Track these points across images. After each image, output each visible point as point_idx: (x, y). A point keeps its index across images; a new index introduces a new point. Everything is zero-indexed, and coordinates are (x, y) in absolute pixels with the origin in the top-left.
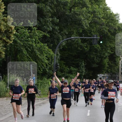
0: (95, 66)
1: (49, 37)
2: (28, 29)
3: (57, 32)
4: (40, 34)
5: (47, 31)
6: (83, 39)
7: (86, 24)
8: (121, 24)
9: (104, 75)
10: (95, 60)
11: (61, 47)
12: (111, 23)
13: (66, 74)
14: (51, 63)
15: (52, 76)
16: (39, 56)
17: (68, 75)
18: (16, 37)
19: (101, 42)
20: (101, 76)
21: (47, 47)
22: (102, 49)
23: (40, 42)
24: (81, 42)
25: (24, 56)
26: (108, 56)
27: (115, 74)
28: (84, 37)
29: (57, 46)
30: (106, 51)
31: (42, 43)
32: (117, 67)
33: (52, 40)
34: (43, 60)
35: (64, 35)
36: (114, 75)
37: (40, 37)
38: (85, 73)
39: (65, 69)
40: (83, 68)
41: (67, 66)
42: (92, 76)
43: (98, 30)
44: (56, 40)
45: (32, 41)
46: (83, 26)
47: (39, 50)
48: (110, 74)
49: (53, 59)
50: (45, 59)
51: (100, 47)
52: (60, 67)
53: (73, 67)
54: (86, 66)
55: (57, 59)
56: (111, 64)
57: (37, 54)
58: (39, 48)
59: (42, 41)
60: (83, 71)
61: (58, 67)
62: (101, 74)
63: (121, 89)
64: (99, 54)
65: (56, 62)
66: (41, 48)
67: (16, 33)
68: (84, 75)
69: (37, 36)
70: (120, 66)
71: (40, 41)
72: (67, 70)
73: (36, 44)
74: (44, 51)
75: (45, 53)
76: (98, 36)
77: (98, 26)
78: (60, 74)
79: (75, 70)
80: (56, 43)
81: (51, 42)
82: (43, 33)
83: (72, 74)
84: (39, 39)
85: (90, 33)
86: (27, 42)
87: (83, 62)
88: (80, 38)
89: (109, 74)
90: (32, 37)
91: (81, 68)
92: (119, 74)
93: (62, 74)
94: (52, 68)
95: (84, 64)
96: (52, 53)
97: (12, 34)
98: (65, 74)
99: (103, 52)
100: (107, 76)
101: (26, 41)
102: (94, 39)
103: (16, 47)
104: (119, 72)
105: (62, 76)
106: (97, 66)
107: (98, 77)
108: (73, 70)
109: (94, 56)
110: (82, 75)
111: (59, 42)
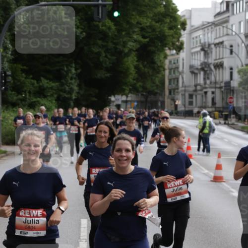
0: (103, 76)
9: (127, 97)
10: (101, 60)
13: (30, 96)
17: (34, 100)
19: (116, 14)
20: (119, 99)
22: (119, 31)
26: (134, 49)
27: (155, 94)
28: (72, 2)
29: (3, 25)
30: (130, 37)
32: (160, 76)
36: (151, 98)
38: (78, 93)
40: (73, 81)
41: (31, 76)
42: (96, 99)
44: (2, 12)
48: (142, 95)
51: (113, 28)
52: (14, 78)
53: (46, 78)
54: (79, 76)
55: (5, 60)
56: (142, 68)
60: (72, 88)
61: (8, 80)
62: (118, 94)
64: (111, 45)
65: (3, 68)
68: (75, 99)
70: (167, 72)
72: (31, 87)
78: (15, 98)
79: (52, 87)
83: (45, 97)
87: (74, 65)
89: (140, 95)
91: (67, 81)
92: (165, 95)
93: (20, 96)
95: (76, 70)
98: (28, 96)
99: (121, 40)
100: (136, 99)
102: (97, 6)
104: (164, 88)
105: (20, 102)
106: (108, 75)
107: (112, 104)
108: (47, 87)
109: (100, 50)
110: (70, 99)
111: (8, 14)
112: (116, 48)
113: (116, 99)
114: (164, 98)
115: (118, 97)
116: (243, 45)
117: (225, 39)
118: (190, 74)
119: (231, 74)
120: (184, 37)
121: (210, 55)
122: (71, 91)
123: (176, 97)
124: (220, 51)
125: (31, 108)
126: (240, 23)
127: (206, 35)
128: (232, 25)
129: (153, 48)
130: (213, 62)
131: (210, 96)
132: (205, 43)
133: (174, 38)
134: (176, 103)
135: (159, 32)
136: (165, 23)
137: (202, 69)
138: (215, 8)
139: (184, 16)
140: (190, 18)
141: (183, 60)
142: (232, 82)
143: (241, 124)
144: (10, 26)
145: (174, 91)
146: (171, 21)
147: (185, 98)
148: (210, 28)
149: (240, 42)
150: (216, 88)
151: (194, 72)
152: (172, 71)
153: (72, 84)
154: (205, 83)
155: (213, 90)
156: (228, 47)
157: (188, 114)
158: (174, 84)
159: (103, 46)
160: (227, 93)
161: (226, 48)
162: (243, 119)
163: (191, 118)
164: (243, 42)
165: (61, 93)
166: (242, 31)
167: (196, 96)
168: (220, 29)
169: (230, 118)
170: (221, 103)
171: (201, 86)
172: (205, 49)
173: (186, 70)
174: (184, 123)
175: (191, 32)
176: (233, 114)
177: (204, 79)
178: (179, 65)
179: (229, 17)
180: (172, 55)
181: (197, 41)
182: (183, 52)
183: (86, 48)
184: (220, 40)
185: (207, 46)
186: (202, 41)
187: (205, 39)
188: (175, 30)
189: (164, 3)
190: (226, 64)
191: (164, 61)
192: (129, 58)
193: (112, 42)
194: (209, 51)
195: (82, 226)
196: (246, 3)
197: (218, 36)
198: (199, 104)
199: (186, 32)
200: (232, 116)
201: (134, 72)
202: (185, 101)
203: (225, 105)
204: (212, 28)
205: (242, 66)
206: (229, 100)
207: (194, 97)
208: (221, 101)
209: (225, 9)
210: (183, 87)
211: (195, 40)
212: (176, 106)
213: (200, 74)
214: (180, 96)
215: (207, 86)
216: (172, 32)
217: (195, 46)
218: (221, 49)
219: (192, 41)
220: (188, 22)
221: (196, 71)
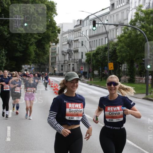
0: (19, 55)
6: (2, 20)
7: (6, 1)
8: (51, 1)
9: (30, 66)
10: (18, 47)
12: (38, 1)
20: (26, 67)
26: (34, 42)
27: (44, 65)
28: (3, 18)
30: (33, 36)
32: (47, 56)
36: (42, 67)
38: (6, 63)
40: (3, 57)
46: (3, 4)
48: (38, 65)
54: (7, 55)
56: (38, 52)
60: (3, 61)
62: (26, 64)
63: (51, 84)
64: (23, 40)
68: (4, 66)
70: (50, 54)
87: (4, 50)
92: (49, 65)
95: (5, 52)
99: (28, 38)
104: (49, 62)
106: (21, 55)
107: (23, 69)
109: (17, 42)
110: (2, 66)
112: (25, 42)
113: (25, 67)
114: (49, 66)
115: (26, 66)
116: (88, 41)
117: (79, 38)
118: (62, 55)
119: (82, 55)
120: (59, 37)
121: (72, 46)
122: (2, 63)
123: (55, 66)
124: (76, 44)
126: (87, 30)
127: (70, 36)
128: (83, 32)
129: (43, 42)
130: (73, 49)
131: (71, 66)
132: (69, 40)
133: (54, 37)
134: (55, 69)
135: (47, 34)
136: (50, 30)
137: (68, 53)
138: (75, 23)
139: (59, 26)
140: (62, 28)
141: (58, 48)
142: (82, 59)
143: (87, 80)
145: (54, 64)
146: (53, 29)
147: (59, 67)
148: (72, 33)
149: (87, 40)
150: (74, 62)
151: (64, 54)
152: (53, 53)
153: (3, 59)
154: (69, 60)
155: (73, 63)
156: (81, 42)
157: (61, 75)
158: (54, 59)
159: (19, 41)
160: (80, 65)
161: (80, 43)
162: (88, 78)
163: (62, 77)
164: (88, 40)
166: (88, 35)
167: (65, 66)
168: (77, 33)
169: (81, 77)
170: (77, 70)
171: (67, 61)
172: (69, 43)
173: (60, 53)
174: (59, 80)
175: (63, 34)
176: (83, 75)
177: (69, 58)
178: (56, 51)
179: (81, 27)
180: (53, 45)
181: (65, 39)
182: (59, 44)
183: (10, 41)
184: (77, 39)
185: (70, 42)
186: (68, 39)
187: (69, 38)
188: (55, 33)
189: (49, 20)
190: (80, 50)
191: (49, 48)
192: (32, 46)
193: (23, 38)
194: (71, 44)
195: (8, 130)
196: (90, 21)
197: (76, 37)
198: (66, 70)
199: (60, 34)
200: (82, 76)
201: (34, 54)
202: (59, 69)
203: (79, 71)
204: (73, 33)
205: (88, 52)
206: (81, 68)
207: (64, 66)
208: (77, 69)
209: (79, 23)
210: (58, 61)
211: (64, 39)
212: (55, 71)
213: (67, 55)
214: (57, 66)
215: (70, 61)
216: (53, 34)
217: (64, 41)
218: (77, 43)
219: (63, 39)
220: (61, 30)
221: (65, 54)
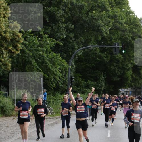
0: (116, 80)
1: (63, 46)
2: (37, 37)
3: (71, 40)
4: (52, 43)
5: (60, 39)
6: (102, 47)
7: (105, 30)
9: (127, 89)
10: (116, 72)
11: (76, 57)
12: (135, 29)
13: (82, 88)
14: (65, 76)
15: (66, 92)
16: (51, 68)
17: (85, 90)
18: (23, 46)
19: (124, 51)
21: (60, 58)
22: (125, 59)
23: (51, 52)
24: (100, 51)
25: (33, 68)
26: (131, 68)
27: (140, 88)
28: (103, 46)
29: (71, 56)
30: (129, 62)
31: (54, 53)
33: (65, 49)
34: (56, 72)
35: (80, 43)
36: (138, 90)
37: (52, 46)
38: (105, 87)
39: (81, 82)
40: (102, 82)
41: (84, 80)
42: (113, 90)
43: (120, 37)
44: (71, 50)
45: (43, 51)
46: (102, 33)
47: (50, 62)
49: (67, 72)
50: (58, 71)
51: (122, 58)
52: (76, 80)
53: (90, 80)
54: (105, 79)
55: (72, 71)
56: (134, 76)
57: (49, 66)
58: (51, 59)
59: (54, 51)
60: (101, 85)
61: (73, 81)
62: (123, 88)
64: (120, 66)
65: (71, 75)
66: (53, 59)
67: (24, 41)
68: (103, 90)
69: (48, 44)
71: (52, 50)
72: (83, 84)
73: (47, 54)
74: (57, 62)
75: (58, 64)
76: (120, 45)
77: (120, 33)
78: (76, 89)
79: (93, 84)
80: (70, 52)
81: (64, 51)
82: (56, 41)
84: (51, 48)
85: (111, 41)
86: (37, 52)
87: (103, 74)
88: (99, 47)
89: (133, 88)
90: (43, 46)
91: (100, 82)
93: (78, 89)
94: (67, 82)
95: (104, 77)
96: (66, 64)
97: (20, 43)
99: (125, 63)
100: (131, 91)
101: (36, 50)
102: (115, 48)
103: (24, 58)
105: (78, 91)
106: (119, 79)
107: (120, 93)
108: (91, 84)
110: (101, 90)
111: (74, 51)
112: (123, 67)
113: (122, 90)
122: (101, 87)
125: (83, 94)
144: (74, 56)
159: (117, 66)
165: (97, 87)
183: (109, 67)
192: (129, 71)
193: (121, 64)
